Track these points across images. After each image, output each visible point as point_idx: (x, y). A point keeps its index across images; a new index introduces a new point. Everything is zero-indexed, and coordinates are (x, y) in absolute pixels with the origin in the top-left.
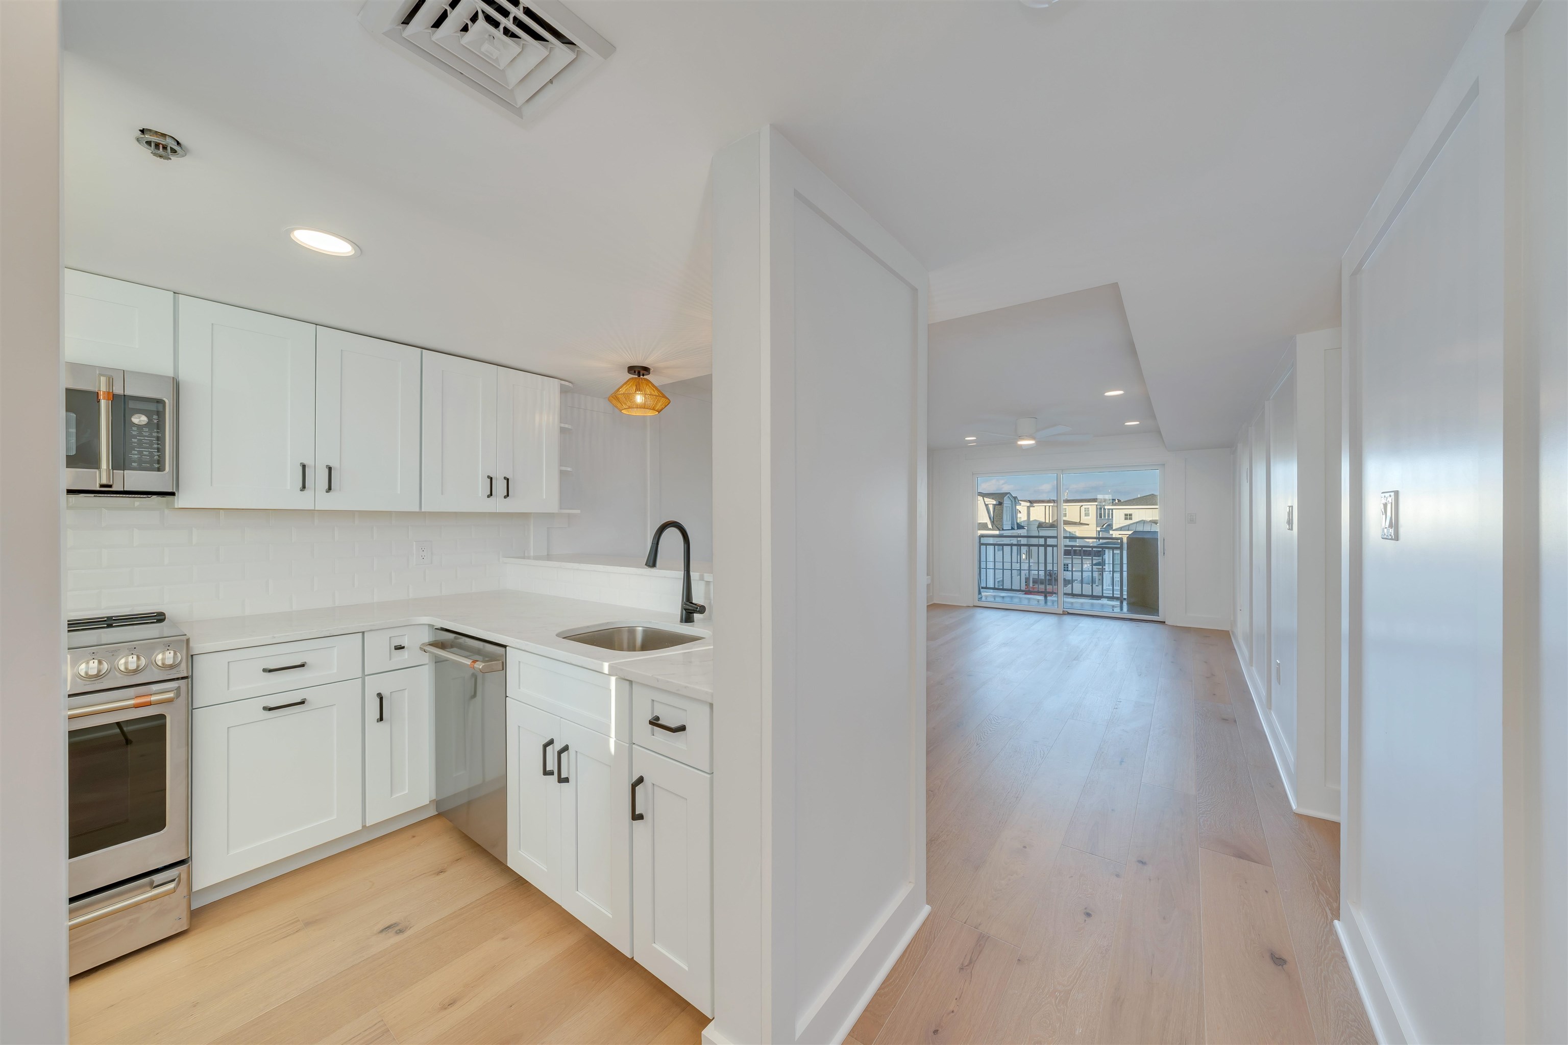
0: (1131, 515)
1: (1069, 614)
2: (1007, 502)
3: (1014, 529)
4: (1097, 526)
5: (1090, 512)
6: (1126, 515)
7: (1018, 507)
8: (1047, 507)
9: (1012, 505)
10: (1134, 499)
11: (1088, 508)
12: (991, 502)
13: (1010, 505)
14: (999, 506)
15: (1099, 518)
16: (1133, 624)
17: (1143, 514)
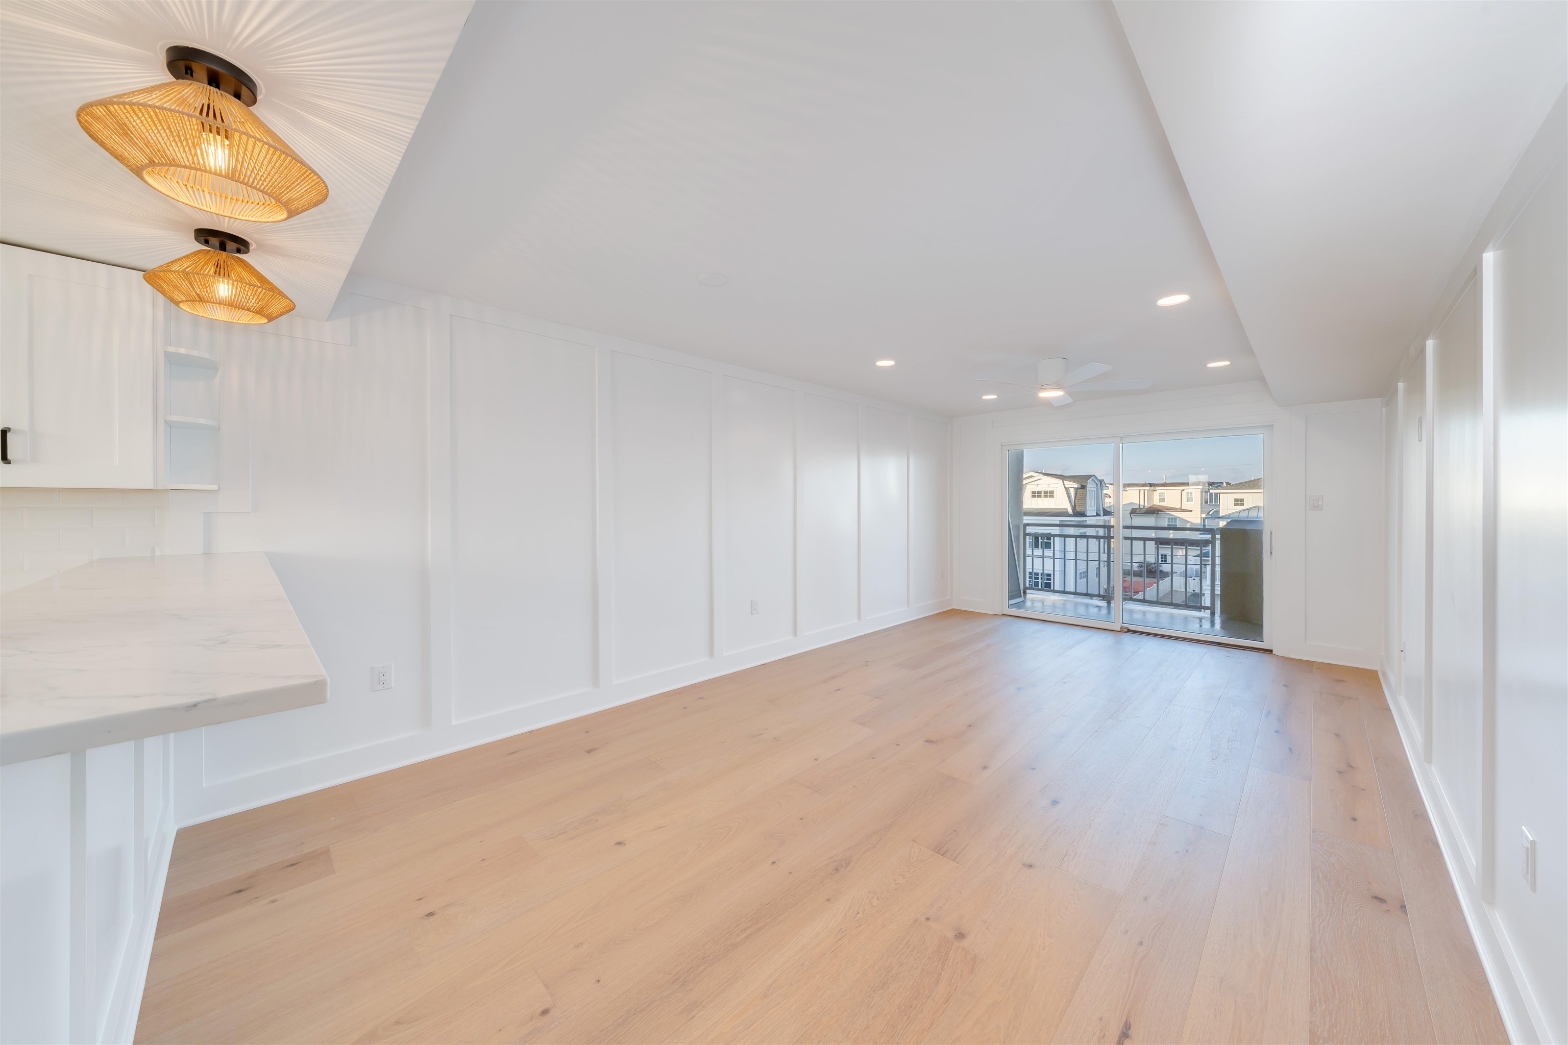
0: (1242, 500)
1: (1129, 631)
2: (1091, 485)
3: (1100, 516)
4: (1201, 513)
5: (1193, 496)
6: (1236, 500)
7: (1105, 491)
8: (1142, 492)
9: (1097, 489)
10: (1246, 482)
11: (1191, 493)
12: (1073, 485)
13: (1095, 489)
14: (1082, 490)
15: (1204, 504)
16: (1223, 652)
17: (1253, 499)
